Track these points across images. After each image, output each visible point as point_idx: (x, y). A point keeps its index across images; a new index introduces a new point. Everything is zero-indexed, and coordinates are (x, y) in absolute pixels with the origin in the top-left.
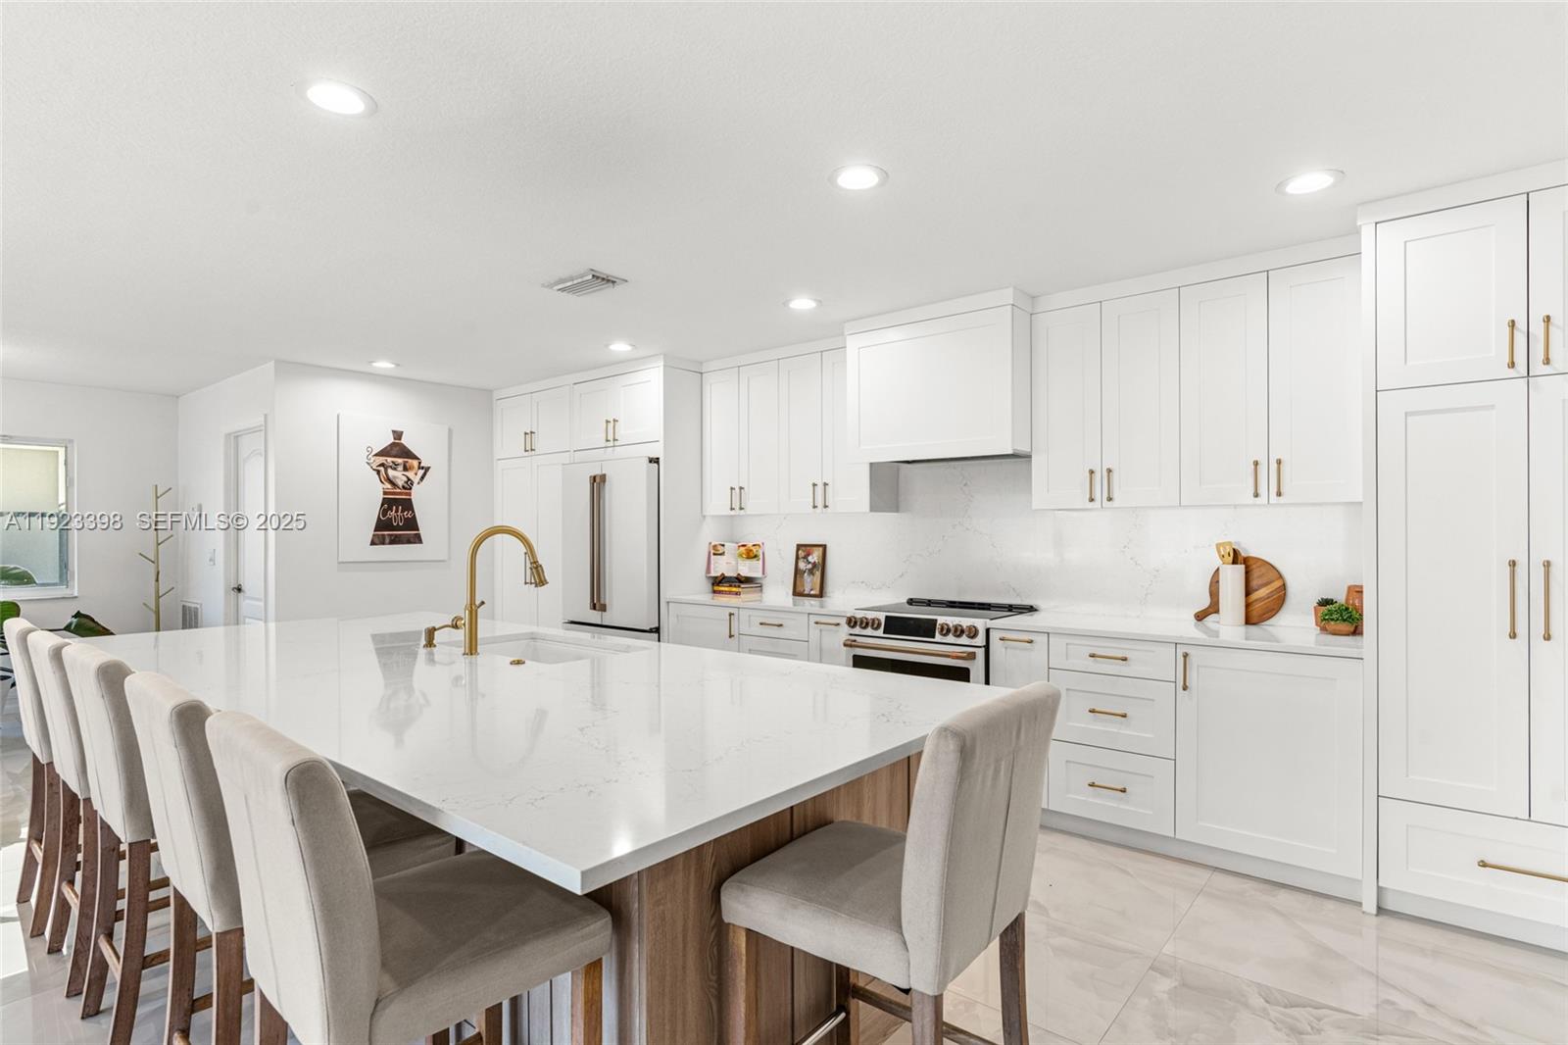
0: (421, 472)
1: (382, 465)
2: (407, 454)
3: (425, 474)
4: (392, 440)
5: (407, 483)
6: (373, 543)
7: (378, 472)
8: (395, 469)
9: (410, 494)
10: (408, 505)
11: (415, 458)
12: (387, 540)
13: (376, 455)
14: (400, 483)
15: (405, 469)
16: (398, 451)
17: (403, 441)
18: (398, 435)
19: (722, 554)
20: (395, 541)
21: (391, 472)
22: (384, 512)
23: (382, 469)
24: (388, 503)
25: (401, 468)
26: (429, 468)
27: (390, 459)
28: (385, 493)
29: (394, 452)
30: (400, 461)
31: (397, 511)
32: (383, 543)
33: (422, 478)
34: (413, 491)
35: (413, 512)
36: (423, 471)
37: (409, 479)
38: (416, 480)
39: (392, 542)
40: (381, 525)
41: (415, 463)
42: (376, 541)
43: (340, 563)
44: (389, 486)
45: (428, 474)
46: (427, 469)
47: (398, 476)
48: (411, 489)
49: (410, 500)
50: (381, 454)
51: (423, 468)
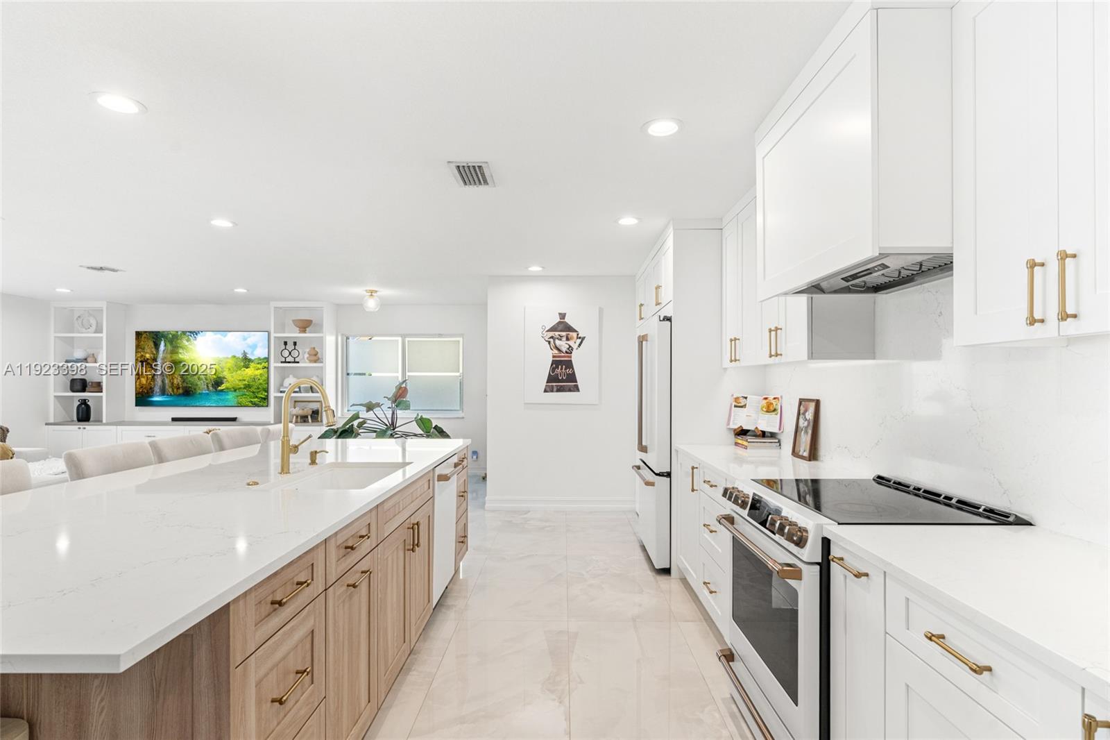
0: (579, 341)
1: (552, 337)
2: (569, 329)
3: (581, 342)
4: (559, 320)
5: (568, 349)
6: (545, 391)
7: (549, 342)
8: (561, 340)
9: (571, 357)
10: (569, 364)
11: (575, 331)
12: (555, 389)
13: (547, 331)
14: (564, 349)
15: (568, 339)
16: (563, 327)
17: (567, 320)
18: (563, 316)
19: (744, 406)
20: (560, 390)
21: (558, 342)
22: (553, 369)
23: (552, 340)
24: (556, 364)
25: (564, 339)
26: (584, 338)
27: (557, 333)
28: (554, 357)
29: (560, 328)
30: (564, 334)
31: (562, 369)
32: (552, 391)
33: (580, 345)
34: (572, 354)
35: (573, 369)
36: (580, 340)
37: (570, 347)
38: (575, 346)
39: (558, 390)
40: (551, 379)
41: (574, 335)
42: (548, 389)
43: (525, 404)
44: (556, 352)
45: (584, 342)
46: (583, 339)
47: (563, 345)
48: (571, 353)
49: (571, 361)
50: (553, 329)
51: (580, 338)
